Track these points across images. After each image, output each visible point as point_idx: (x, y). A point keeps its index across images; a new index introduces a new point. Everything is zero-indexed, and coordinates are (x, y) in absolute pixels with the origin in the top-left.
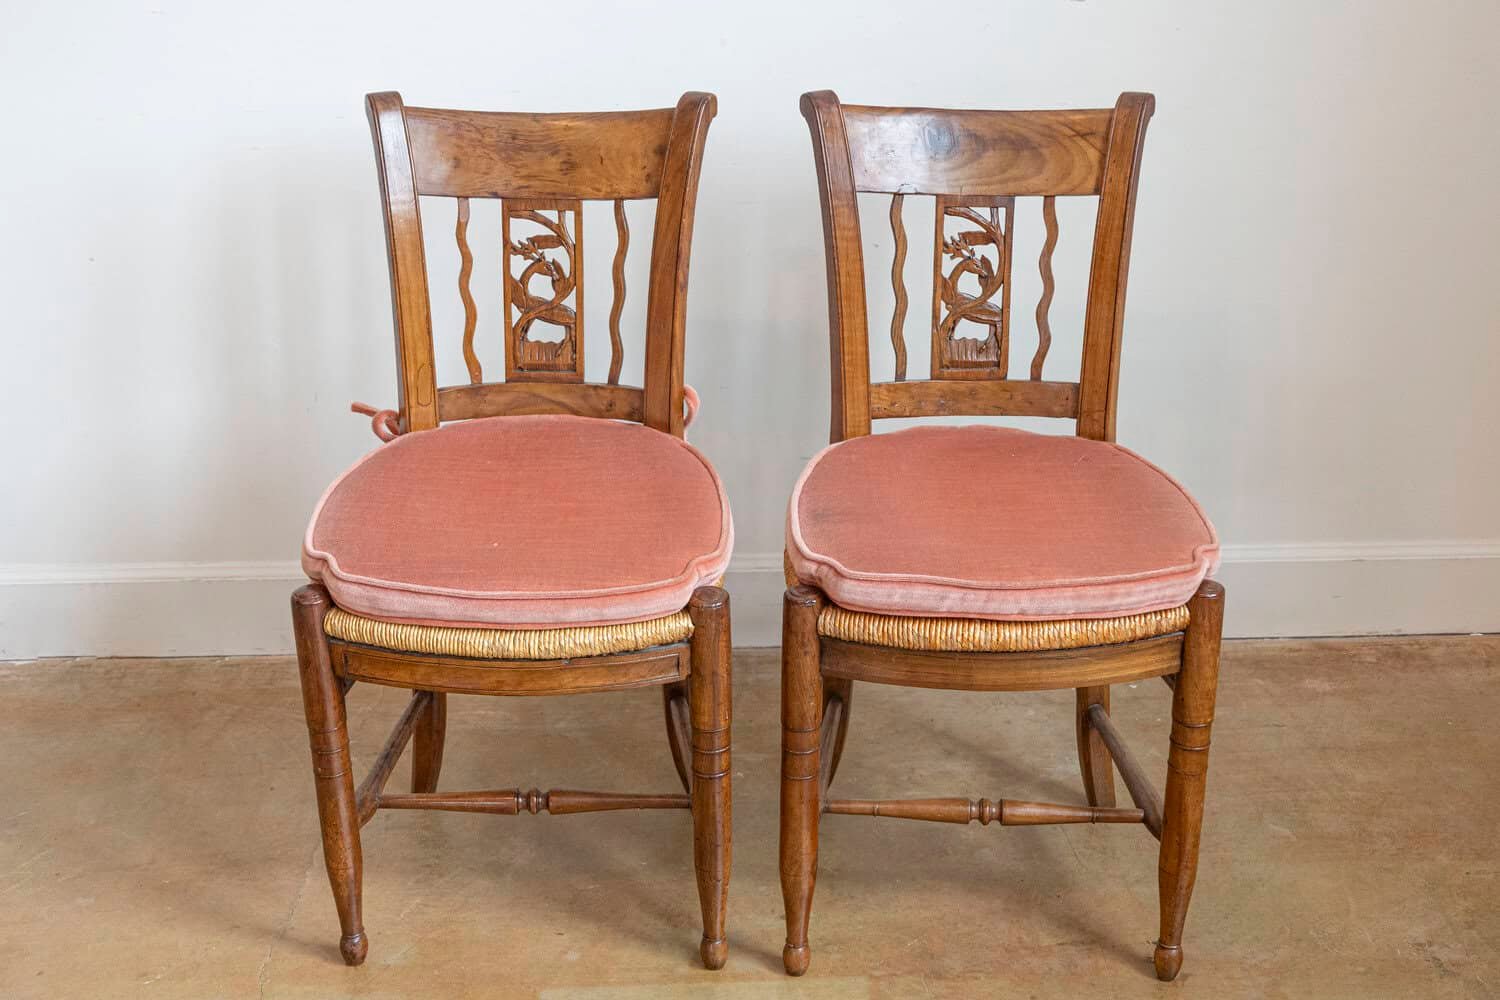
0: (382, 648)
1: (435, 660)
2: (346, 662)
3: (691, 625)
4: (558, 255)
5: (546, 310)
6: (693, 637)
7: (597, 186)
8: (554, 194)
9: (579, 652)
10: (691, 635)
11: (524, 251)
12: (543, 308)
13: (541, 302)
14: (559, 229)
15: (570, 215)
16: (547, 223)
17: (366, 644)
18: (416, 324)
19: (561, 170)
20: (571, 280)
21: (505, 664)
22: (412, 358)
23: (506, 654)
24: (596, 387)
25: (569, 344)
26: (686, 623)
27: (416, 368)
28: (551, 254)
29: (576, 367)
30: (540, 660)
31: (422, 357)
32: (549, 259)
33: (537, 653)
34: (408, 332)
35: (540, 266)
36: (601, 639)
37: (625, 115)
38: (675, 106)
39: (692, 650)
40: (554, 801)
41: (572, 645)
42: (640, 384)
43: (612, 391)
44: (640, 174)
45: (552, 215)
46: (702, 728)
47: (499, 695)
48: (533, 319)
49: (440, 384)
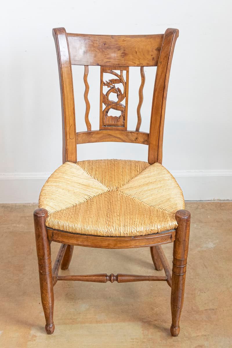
0: (66, 232)
1: (85, 236)
2: (53, 235)
3: (177, 224)
4: (120, 86)
5: (114, 105)
6: (177, 228)
7: (134, 62)
8: (119, 64)
9: (138, 234)
10: (177, 227)
11: (108, 84)
12: (114, 104)
13: (113, 103)
14: (120, 77)
15: (125, 72)
16: (116, 75)
17: (61, 230)
18: (70, 111)
19: (122, 56)
20: (124, 95)
21: (111, 238)
22: (68, 122)
23: (112, 235)
24: (131, 132)
25: (123, 117)
26: (175, 223)
27: (69, 126)
28: (117, 86)
29: (124, 125)
30: (124, 237)
31: (71, 122)
32: (116, 87)
33: (123, 234)
34: (67, 113)
35: (113, 90)
36: (146, 229)
37: (145, 36)
38: (164, 33)
39: (176, 232)
40: (119, 278)
41: (135, 232)
42: (148, 132)
43: (137, 134)
44: (150, 58)
45: (118, 72)
46: (178, 258)
47: (109, 248)
48: (110, 108)
49: (77, 131)
